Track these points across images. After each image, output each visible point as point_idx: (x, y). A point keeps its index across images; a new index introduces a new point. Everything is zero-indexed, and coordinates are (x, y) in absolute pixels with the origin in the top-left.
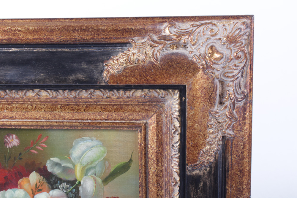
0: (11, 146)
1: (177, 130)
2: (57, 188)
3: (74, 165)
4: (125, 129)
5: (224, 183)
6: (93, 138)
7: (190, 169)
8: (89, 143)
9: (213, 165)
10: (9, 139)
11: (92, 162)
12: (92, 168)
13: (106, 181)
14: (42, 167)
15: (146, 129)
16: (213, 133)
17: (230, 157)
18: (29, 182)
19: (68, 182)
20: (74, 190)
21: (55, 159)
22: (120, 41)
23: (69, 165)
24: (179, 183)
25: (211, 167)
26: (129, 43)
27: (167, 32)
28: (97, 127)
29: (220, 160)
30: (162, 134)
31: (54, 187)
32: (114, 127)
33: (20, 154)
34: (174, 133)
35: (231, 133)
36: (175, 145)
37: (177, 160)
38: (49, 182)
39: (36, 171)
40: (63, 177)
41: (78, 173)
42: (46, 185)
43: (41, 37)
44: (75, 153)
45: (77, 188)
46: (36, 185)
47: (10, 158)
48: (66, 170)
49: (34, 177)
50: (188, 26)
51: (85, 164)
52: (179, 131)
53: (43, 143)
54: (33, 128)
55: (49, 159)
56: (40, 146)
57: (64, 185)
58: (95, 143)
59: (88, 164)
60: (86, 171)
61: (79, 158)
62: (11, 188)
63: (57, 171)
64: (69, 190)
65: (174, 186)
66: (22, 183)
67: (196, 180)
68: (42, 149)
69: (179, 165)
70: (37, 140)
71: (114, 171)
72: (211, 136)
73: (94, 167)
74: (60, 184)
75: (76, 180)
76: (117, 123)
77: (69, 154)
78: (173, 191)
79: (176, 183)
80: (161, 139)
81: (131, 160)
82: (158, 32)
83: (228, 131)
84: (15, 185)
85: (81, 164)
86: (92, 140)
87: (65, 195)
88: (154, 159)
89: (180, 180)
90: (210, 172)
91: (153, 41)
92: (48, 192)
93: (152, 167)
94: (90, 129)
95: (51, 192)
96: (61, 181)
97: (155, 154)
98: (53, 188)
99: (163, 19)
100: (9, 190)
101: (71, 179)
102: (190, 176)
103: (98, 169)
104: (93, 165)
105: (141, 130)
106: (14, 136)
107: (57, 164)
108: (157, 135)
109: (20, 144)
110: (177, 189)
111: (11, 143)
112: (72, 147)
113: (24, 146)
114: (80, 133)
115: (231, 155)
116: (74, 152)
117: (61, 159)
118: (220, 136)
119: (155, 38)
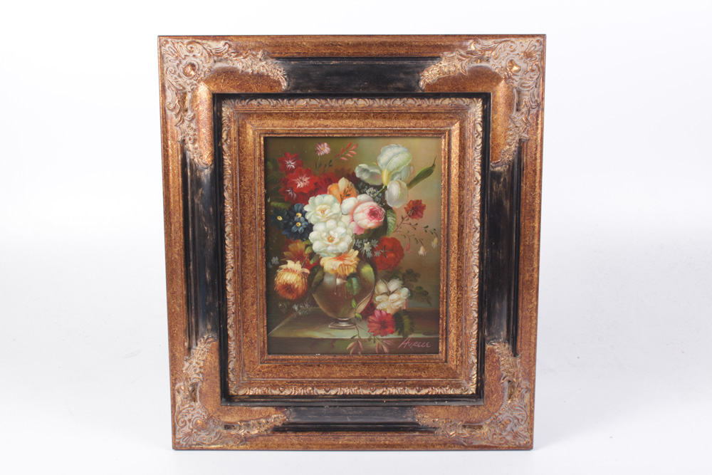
0: (322, 153)
1: (479, 135)
2: (365, 193)
3: (381, 171)
4: (430, 135)
5: (520, 181)
6: (400, 145)
7: (494, 165)
8: (396, 150)
9: (511, 164)
10: (320, 147)
11: (398, 168)
12: (398, 173)
13: (410, 185)
14: (351, 173)
15: (449, 135)
16: (512, 135)
17: (525, 158)
18: (338, 188)
19: (375, 187)
20: (381, 194)
21: (364, 166)
22: (431, 55)
23: (377, 171)
24: (480, 182)
25: (509, 166)
26: (439, 57)
27: (473, 48)
28: (405, 134)
29: (516, 161)
30: (465, 139)
31: (362, 191)
32: (421, 134)
33: (331, 161)
34: (477, 137)
35: (526, 136)
36: (478, 148)
37: (479, 161)
38: (357, 187)
39: (345, 177)
40: (370, 182)
41: (385, 179)
42: (354, 191)
43: (361, 51)
44: (383, 159)
45: (383, 193)
46: (345, 190)
47: (320, 165)
48: (373, 175)
49: (343, 183)
50: (490, 43)
51: (391, 170)
52: (481, 135)
53: (353, 150)
54: (345, 136)
55: (357, 165)
56: (350, 153)
57: (371, 190)
58: (401, 149)
59: (394, 170)
60: (392, 176)
61: (386, 164)
62: (320, 194)
63: (365, 177)
64: (375, 195)
65: (476, 184)
66: (331, 189)
67: (496, 176)
68: (351, 156)
69: (481, 166)
70: (347, 148)
71: (418, 176)
72: (510, 137)
73: (400, 173)
74: (368, 189)
75: (382, 185)
76: (423, 130)
77: (376, 161)
78: (474, 189)
79: (478, 182)
80: (464, 144)
81: (434, 165)
82: (464, 48)
83: (523, 135)
84: (325, 191)
85: (388, 170)
86: (398, 147)
87: (372, 199)
88: (457, 162)
89: (482, 179)
90: (508, 170)
91: (461, 55)
92: (356, 197)
93: (455, 170)
94: (398, 137)
95: (359, 197)
96: (369, 186)
97: (458, 157)
98: (361, 193)
99: (469, 37)
100: (319, 196)
101: (378, 183)
102: (493, 172)
103: (403, 174)
104: (399, 171)
105: (445, 137)
106: (326, 144)
107: (365, 170)
108: (460, 140)
109: (331, 151)
110: (478, 188)
111: (322, 150)
112: (379, 154)
113: (335, 154)
114: (387, 140)
115: (526, 156)
116: (381, 159)
117: (369, 165)
118: (517, 138)
119: (463, 53)
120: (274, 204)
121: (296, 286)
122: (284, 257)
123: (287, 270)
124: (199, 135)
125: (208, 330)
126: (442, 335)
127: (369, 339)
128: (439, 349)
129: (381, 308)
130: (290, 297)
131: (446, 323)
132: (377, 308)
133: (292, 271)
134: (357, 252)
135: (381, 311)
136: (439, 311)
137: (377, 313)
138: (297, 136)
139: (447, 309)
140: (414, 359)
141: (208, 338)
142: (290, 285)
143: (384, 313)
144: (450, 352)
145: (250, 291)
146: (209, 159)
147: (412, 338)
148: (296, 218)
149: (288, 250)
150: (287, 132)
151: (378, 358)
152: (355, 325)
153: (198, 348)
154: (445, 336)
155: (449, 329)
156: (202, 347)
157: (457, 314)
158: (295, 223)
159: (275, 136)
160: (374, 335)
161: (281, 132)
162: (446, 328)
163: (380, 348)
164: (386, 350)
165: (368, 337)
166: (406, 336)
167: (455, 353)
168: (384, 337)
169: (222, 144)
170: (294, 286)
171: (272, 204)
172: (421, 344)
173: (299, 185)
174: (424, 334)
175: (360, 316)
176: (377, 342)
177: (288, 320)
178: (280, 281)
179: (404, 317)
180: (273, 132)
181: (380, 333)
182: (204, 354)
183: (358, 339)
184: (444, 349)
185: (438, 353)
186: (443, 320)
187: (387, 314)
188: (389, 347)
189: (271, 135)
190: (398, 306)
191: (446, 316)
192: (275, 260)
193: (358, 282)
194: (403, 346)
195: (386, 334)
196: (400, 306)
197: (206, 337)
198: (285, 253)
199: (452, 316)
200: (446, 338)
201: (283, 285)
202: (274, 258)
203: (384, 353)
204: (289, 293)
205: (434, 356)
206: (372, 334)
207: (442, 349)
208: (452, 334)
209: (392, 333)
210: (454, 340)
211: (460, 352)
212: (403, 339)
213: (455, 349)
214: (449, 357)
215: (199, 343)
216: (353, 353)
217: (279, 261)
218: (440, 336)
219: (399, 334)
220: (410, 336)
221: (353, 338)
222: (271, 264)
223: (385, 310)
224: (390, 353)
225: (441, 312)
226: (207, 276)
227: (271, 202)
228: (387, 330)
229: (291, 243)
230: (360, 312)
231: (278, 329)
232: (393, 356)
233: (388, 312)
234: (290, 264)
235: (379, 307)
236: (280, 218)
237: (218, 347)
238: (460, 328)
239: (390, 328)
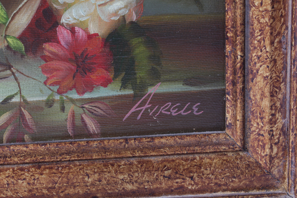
126: (234, 84)
127: (49, 103)
128: (224, 119)
129: (71, 21)
131: (243, 50)
132: (63, 20)
135: (72, 30)
136: (224, 21)
137: (64, 35)
139: (244, 15)
140: (164, 146)
143: (81, 33)
144: (254, 125)
147: (155, 95)
151: (73, 147)
152: (10, 67)
154: (240, 86)
155: (249, 66)
157: (272, 28)
160: (59, 92)
162: (243, 64)
163: (78, 122)
164: (92, 126)
165: (45, 98)
166: (140, 88)
167: (267, 128)
168: (87, 96)
172: (180, 108)
174: (187, 82)
175: (20, 44)
176: (70, 108)
179: (135, 41)
181: (74, 87)
183: (20, 105)
184: (239, 117)
186: (234, 45)
187: (90, 37)
188: (100, 120)
190: (116, 13)
191: (243, 32)
194: (136, 113)
195: (90, 88)
196: (122, 13)
199: (257, 33)
200: (244, 89)
203: (90, 135)
205: (214, 136)
206: (56, 88)
207: (234, 116)
208: (259, 79)
209: (105, 85)
210: (263, 95)
211: (279, 125)
212: (135, 98)
213: (267, 118)
214: (252, 137)
216: (9, 141)
218: (229, 87)
219: (124, 86)
220: (152, 90)
221: (6, 101)
223: (83, 25)
224: (104, 134)
225: (229, 24)
228: (93, 77)
230: (18, 33)
232: (111, 143)
233: (92, 32)
235: (67, 18)
238: (279, 62)
239: (100, 72)
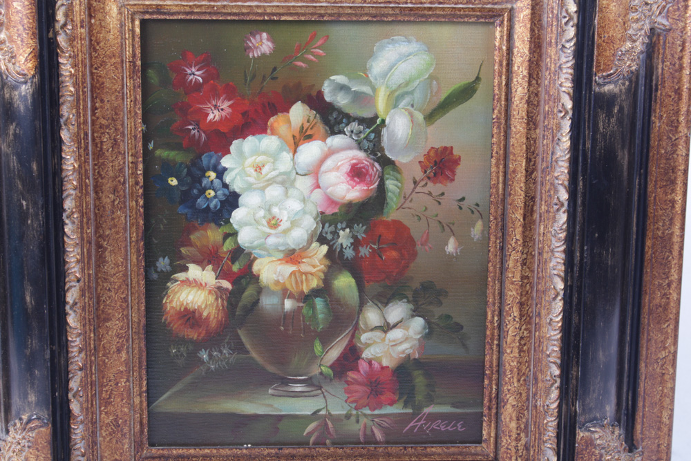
0: (257, 54)
1: (571, 19)
2: (341, 132)
3: (374, 89)
4: (473, 20)
5: (648, 111)
6: (411, 38)
7: (601, 81)
8: (404, 48)
9: (634, 79)
10: (254, 41)
11: (407, 84)
12: (407, 93)
13: (431, 117)
14: (314, 93)
15: (511, 19)
16: (637, 21)
17: (660, 67)
18: (289, 121)
19: (361, 121)
20: (372, 136)
21: (340, 79)
23: (366, 89)
24: (571, 113)
25: (631, 81)
28: (422, 16)
29: (642, 72)
30: (541, 28)
31: (336, 129)
32: (454, 16)
33: (275, 69)
34: (566, 23)
35: (665, 22)
36: (568, 45)
37: (571, 71)
38: (326, 121)
39: (303, 102)
40: (353, 111)
41: (381, 105)
42: (321, 128)
44: (378, 67)
45: (378, 132)
46: (302, 127)
47: (254, 77)
48: (358, 97)
49: (299, 113)
51: (394, 87)
52: (575, 20)
53: (318, 48)
54: (303, 18)
55: (327, 77)
56: (313, 54)
57: (355, 126)
58: (414, 47)
59: (399, 86)
60: (394, 100)
61: (385, 75)
62: (254, 135)
63: (342, 101)
64: (362, 136)
65: (563, 118)
66: (276, 125)
67: (606, 102)
68: (315, 59)
69: (573, 81)
70: (307, 43)
71: (449, 97)
72: (635, 26)
73: (412, 93)
74: (347, 125)
75: (376, 117)
76: (460, 9)
77: (365, 70)
78: (559, 127)
79: (567, 113)
80: (539, 38)
81: (478, 79)
83: (659, 19)
84: (261, 128)
85: (387, 87)
86: (409, 41)
87: (354, 144)
88: (525, 72)
89: (574, 108)
90: (629, 90)
92: (324, 140)
93: (520, 89)
94: (409, 22)
95: (329, 140)
96: (350, 119)
97: (526, 64)
98: (333, 133)
100: (250, 138)
101: (367, 114)
102: (600, 94)
103: (417, 95)
104: (409, 89)
105: (502, 22)
106: (265, 35)
107: (343, 88)
108: (532, 30)
109: (275, 50)
110: (567, 125)
111: (257, 48)
112: (371, 55)
113: (284, 54)
114: (387, 28)
115: (663, 62)
116: (374, 64)
117: (350, 78)
118: (647, 27)
120: (162, 153)
121: (205, 314)
122: (181, 257)
123: (187, 282)
124: (7, 14)
125: (29, 404)
126: (490, 409)
127: (348, 416)
128: (481, 435)
129: (370, 356)
130: (193, 335)
131: (497, 385)
132: (364, 355)
133: (197, 284)
134: (325, 248)
135: (370, 362)
136: (484, 362)
137: (363, 366)
138: (208, 17)
139: (499, 359)
140: (434, 454)
141: (29, 421)
142: (194, 312)
143: (376, 365)
144: (504, 441)
145: (115, 325)
146: (30, 65)
147: (429, 414)
148: (205, 182)
149: (189, 243)
150: (188, 9)
151: (364, 452)
152: (320, 388)
153: (9, 439)
154: (494, 411)
155: (502, 396)
156: (18, 437)
157: (519, 370)
158: (203, 191)
159: (163, 17)
160: (356, 408)
161: (175, 9)
162: (497, 394)
163: (368, 432)
164: (379, 436)
165: (345, 412)
166: (418, 409)
167: (514, 443)
168: (376, 412)
169: (56, 34)
170: (201, 314)
171: (158, 152)
172: (447, 425)
173: (211, 117)
174: (454, 405)
175: (330, 372)
176: (363, 420)
177: (188, 379)
178: (174, 304)
179: (416, 373)
180: (159, 9)
181: (368, 405)
182: (21, 451)
183: (325, 416)
184: (493, 434)
185: (480, 442)
186: (491, 381)
187: (383, 368)
188: (385, 431)
189: (155, 17)
190: (403, 352)
191: (498, 371)
192: (163, 263)
193: (327, 305)
194: (414, 427)
195: (379, 406)
196: (408, 352)
197: (25, 417)
198: (183, 250)
199: (508, 372)
200: (497, 413)
201: (179, 313)
202: (161, 259)
203: (376, 442)
204: (192, 327)
205: (473, 448)
206: (354, 405)
207: (489, 434)
208: (508, 406)
209: (391, 405)
210: (511, 419)
211: (523, 442)
212: (413, 415)
213: (514, 436)
214: (502, 450)
215: (11, 429)
216: (314, 444)
217: (171, 264)
218: (485, 411)
219: (405, 406)
220: (427, 410)
221: (315, 413)
222: (156, 271)
223: (379, 360)
224: (387, 442)
225: (487, 365)
226: (28, 299)
227: (155, 148)
228: (383, 398)
229: (196, 229)
230: (329, 364)
231: (169, 397)
232: (394, 449)
233: (384, 365)
234: (194, 271)
235: (367, 354)
236: (173, 182)
237: (49, 438)
238: (524, 395)
239: (389, 395)
